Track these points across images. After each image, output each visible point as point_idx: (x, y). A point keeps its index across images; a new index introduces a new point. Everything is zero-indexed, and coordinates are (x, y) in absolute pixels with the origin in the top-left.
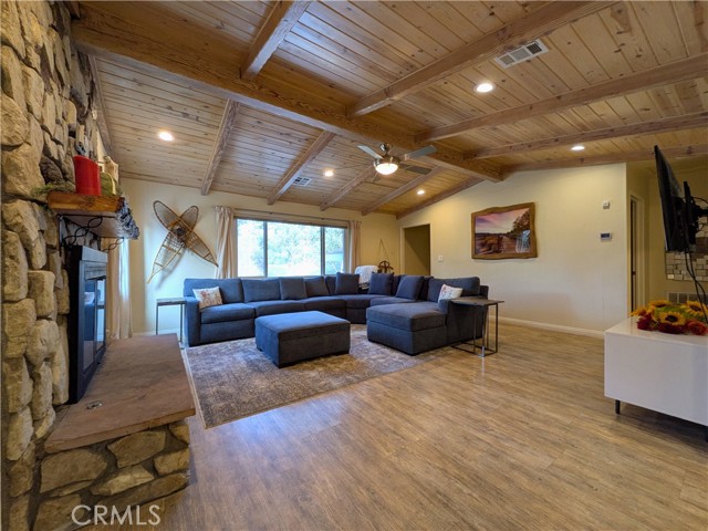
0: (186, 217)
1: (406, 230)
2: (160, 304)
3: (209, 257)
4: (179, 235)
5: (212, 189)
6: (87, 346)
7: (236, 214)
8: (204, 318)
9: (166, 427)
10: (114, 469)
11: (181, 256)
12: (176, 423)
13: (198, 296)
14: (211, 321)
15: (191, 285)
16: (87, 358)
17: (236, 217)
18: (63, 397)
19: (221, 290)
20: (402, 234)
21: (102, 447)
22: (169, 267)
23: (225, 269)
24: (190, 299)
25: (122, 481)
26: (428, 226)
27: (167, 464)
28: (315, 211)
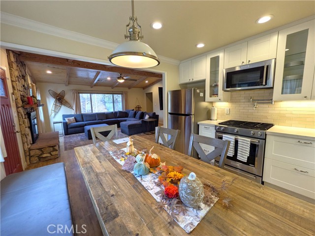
0: (61, 94)
1: (146, 94)
2: (54, 123)
3: (70, 107)
4: (59, 101)
5: (69, 84)
6: (35, 134)
7: (79, 92)
8: (69, 127)
9: (52, 147)
10: (43, 153)
11: (60, 107)
12: (55, 146)
13: (67, 120)
14: (71, 128)
15: (64, 116)
16: (35, 136)
17: (79, 93)
18: (32, 143)
19: (75, 118)
20: (145, 95)
21: (40, 149)
22: (57, 111)
23: (76, 111)
24: (64, 121)
25: (45, 155)
26: (152, 93)
27: (53, 153)
28: (110, 89)
